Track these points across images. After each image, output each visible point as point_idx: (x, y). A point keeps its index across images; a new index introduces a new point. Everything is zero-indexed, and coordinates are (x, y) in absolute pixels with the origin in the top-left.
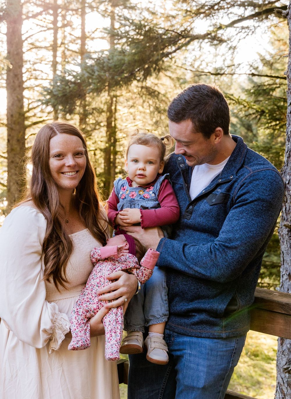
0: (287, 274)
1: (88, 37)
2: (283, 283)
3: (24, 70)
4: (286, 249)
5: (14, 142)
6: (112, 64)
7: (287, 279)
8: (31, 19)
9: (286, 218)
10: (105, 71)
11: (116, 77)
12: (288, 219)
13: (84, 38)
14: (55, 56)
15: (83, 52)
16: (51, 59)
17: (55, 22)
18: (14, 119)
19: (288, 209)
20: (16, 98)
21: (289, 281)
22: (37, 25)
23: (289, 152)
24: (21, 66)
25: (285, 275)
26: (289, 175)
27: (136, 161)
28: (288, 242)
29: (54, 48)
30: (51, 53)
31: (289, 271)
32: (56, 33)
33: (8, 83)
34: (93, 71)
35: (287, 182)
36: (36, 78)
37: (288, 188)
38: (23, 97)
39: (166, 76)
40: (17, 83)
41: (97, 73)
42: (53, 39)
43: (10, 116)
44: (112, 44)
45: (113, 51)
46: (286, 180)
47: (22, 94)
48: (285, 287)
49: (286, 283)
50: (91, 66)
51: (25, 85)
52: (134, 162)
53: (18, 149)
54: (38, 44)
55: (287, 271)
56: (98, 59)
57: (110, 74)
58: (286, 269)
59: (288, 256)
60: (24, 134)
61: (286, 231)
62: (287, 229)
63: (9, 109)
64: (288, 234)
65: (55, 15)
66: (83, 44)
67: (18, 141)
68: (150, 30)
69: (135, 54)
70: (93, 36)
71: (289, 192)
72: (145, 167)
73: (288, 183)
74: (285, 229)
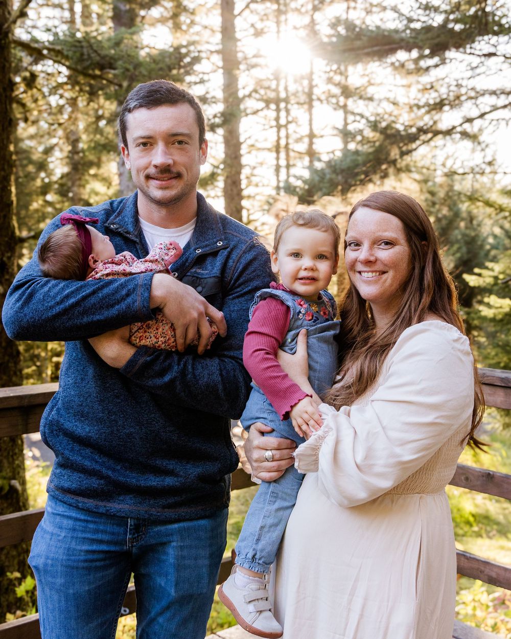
1: (316, 136)
3: (243, 177)
6: (345, 165)
8: (250, 116)
10: (337, 174)
11: (350, 180)
13: (312, 136)
14: (278, 159)
15: (312, 154)
16: (275, 162)
17: (277, 119)
20: (234, 209)
22: (257, 123)
24: (239, 173)
27: (297, 255)
29: (277, 149)
30: (274, 155)
32: (278, 132)
34: (324, 174)
36: (257, 185)
38: (242, 208)
40: (235, 191)
41: (328, 176)
42: (276, 138)
44: (346, 143)
45: (346, 151)
47: (240, 204)
50: (322, 170)
51: (245, 193)
52: (292, 258)
54: (258, 145)
56: (329, 162)
57: (343, 177)
65: (278, 110)
66: (311, 144)
68: (388, 127)
69: (370, 154)
70: (322, 133)
72: (314, 265)
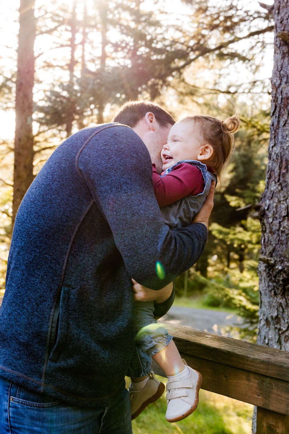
0: (264, 319)
1: (108, 57)
2: (260, 329)
4: (264, 289)
5: (21, 168)
7: (264, 325)
9: (264, 252)
12: (266, 252)
13: (104, 57)
18: (22, 143)
19: (266, 240)
21: (266, 328)
23: (269, 172)
25: (263, 320)
26: (269, 199)
28: (266, 280)
29: (71, 67)
30: (68, 73)
31: (266, 316)
32: (73, 52)
33: (17, 104)
35: (266, 208)
37: (267, 215)
38: (32, 120)
39: (193, 101)
40: (26, 104)
43: (18, 140)
46: (266, 205)
47: (31, 116)
48: (261, 334)
49: (264, 330)
53: (25, 176)
55: (264, 315)
58: (263, 313)
59: (265, 296)
60: (32, 160)
61: (264, 266)
62: (265, 265)
63: (17, 132)
64: (265, 271)
65: (74, 31)
67: (25, 167)
70: (114, 56)
71: (268, 220)
73: (268, 209)
74: (262, 265)
